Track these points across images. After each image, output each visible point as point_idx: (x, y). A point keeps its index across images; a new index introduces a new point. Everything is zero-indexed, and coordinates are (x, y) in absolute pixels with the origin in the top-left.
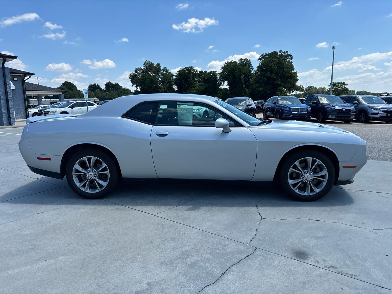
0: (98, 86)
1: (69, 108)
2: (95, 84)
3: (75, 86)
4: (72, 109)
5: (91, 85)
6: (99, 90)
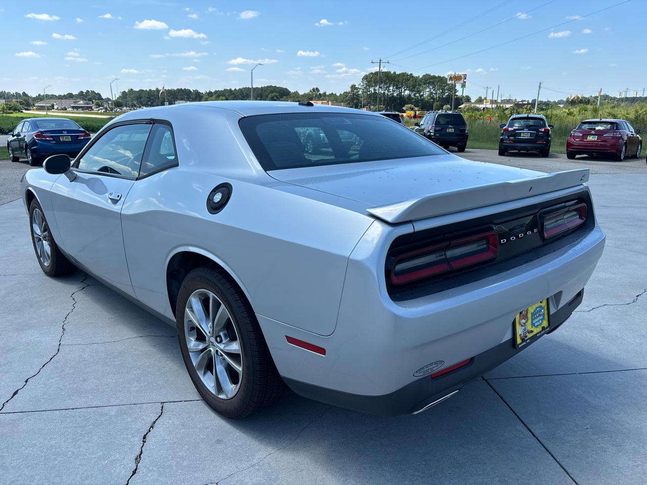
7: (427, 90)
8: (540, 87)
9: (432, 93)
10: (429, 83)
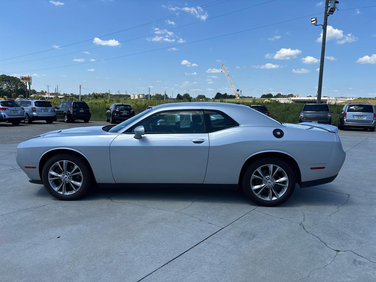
7: (5, 85)
8: (80, 87)
9: (9, 87)
10: (6, 81)
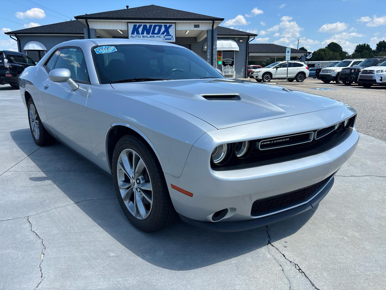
0: (368, 46)
1: (274, 68)
2: (365, 45)
3: (341, 47)
4: (277, 69)
5: (360, 45)
6: (367, 51)
